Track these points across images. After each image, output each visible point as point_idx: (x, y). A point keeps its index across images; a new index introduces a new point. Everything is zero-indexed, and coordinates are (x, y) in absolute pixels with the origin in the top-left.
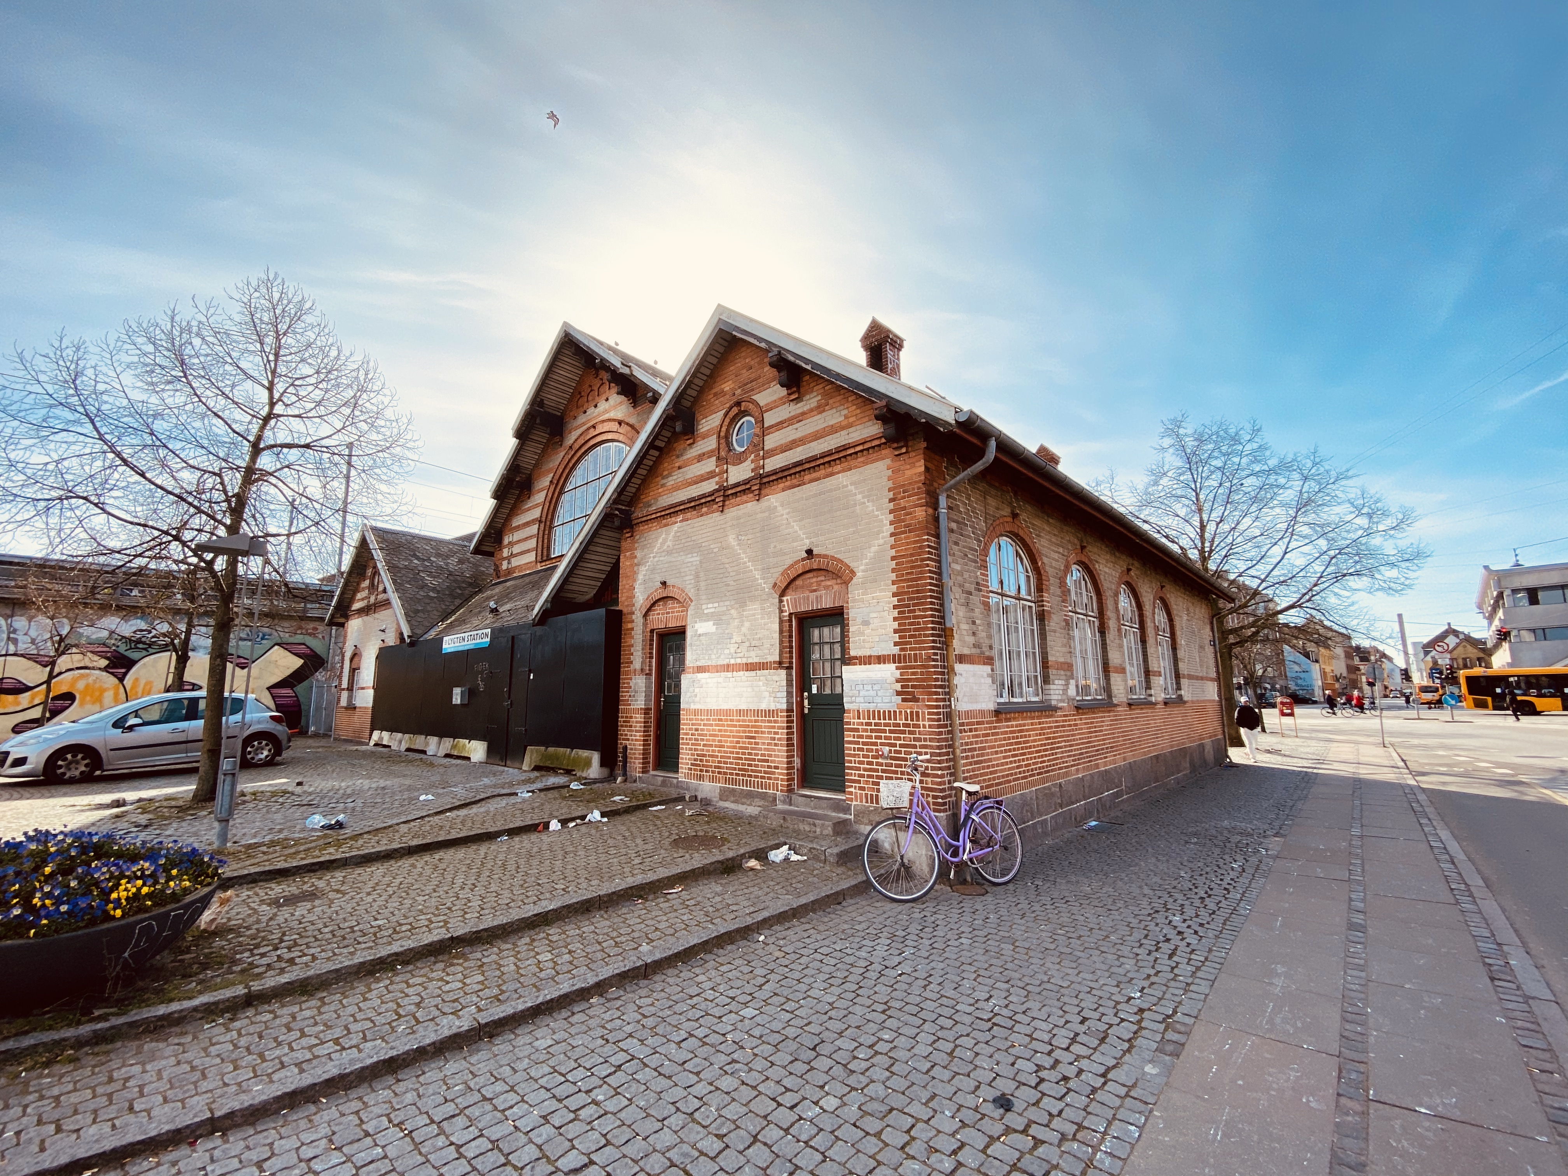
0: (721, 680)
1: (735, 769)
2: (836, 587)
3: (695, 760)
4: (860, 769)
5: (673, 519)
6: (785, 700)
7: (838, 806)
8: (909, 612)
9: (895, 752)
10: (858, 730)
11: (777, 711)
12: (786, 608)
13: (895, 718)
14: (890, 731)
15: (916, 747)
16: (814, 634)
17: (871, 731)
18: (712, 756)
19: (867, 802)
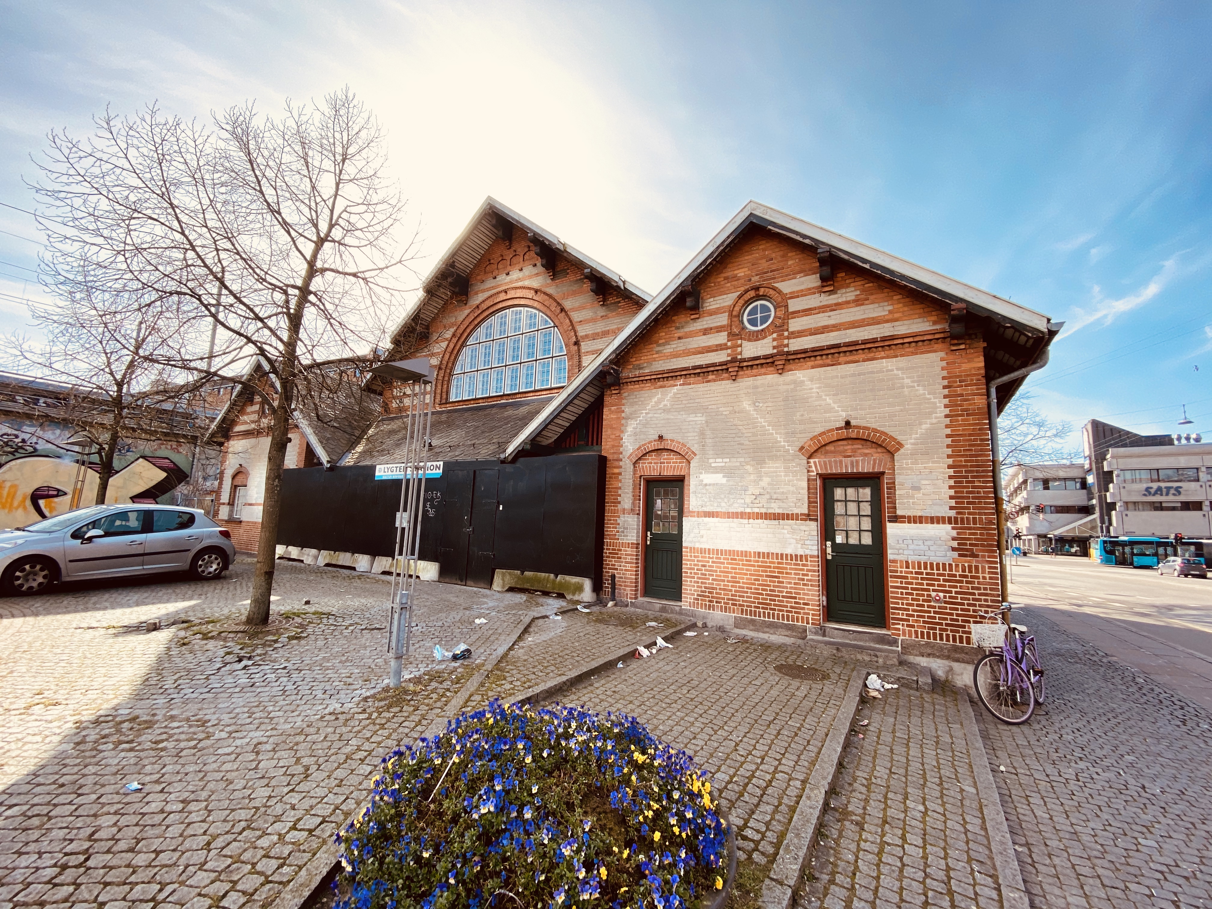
0: (732, 525)
1: (754, 603)
2: (876, 456)
3: (702, 591)
4: (908, 610)
5: (672, 382)
6: (816, 547)
7: (882, 640)
8: (967, 482)
9: (950, 597)
10: (906, 578)
11: (806, 556)
12: (814, 469)
13: (951, 570)
14: (944, 580)
15: (974, 594)
16: (839, 493)
17: (922, 579)
18: (724, 590)
19: (917, 637)
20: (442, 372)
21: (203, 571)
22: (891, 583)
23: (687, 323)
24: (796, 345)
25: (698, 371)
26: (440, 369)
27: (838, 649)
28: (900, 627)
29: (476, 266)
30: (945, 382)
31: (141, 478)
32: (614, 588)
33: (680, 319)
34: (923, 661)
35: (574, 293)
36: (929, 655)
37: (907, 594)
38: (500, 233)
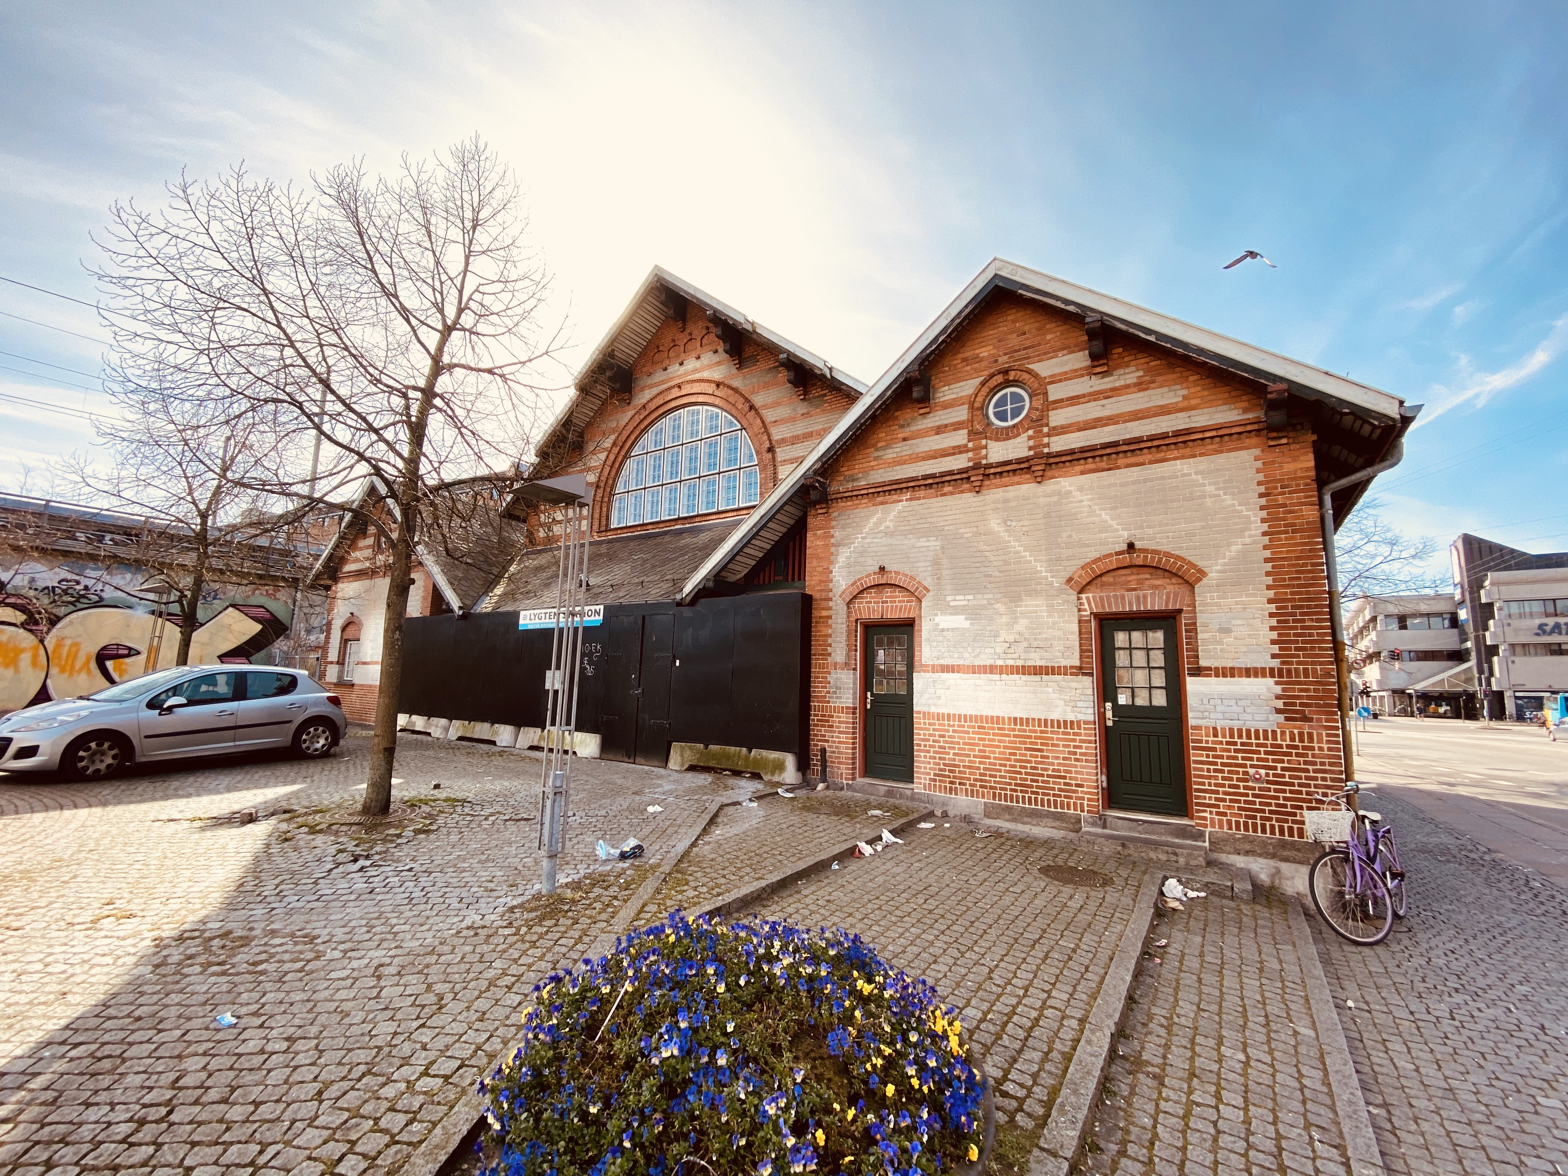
0: (979, 682)
1: (1010, 784)
2: (1170, 588)
3: (940, 770)
4: (1217, 792)
5: (895, 497)
6: (1091, 711)
7: (1183, 832)
8: (1294, 621)
9: (1274, 775)
10: (1215, 749)
11: (1079, 722)
12: (1086, 606)
13: (1275, 738)
14: (1266, 753)
15: (1307, 771)
16: (1121, 638)
17: (1236, 751)
18: (969, 767)
19: (1230, 828)
20: (600, 491)
21: (308, 748)
22: (1194, 756)
23: (913, 419)
24: (1058, 444)
25: (930, 481)
26: (598, 487)
27: (1123, 845)
28: (1207, 815)
29: (641, 355)
30: (1262, 489)
31: (231, 632)
32: (824, 767)
33: (907, 414)
34: (1240, 861)
35: (767, 386)
36: (1247, 853)
37: (1215, 771)
38: (671, 312)
